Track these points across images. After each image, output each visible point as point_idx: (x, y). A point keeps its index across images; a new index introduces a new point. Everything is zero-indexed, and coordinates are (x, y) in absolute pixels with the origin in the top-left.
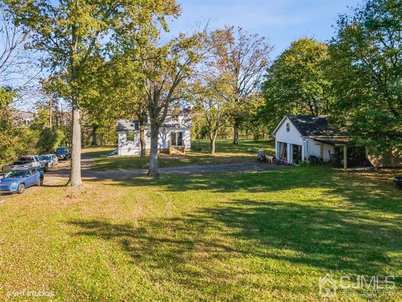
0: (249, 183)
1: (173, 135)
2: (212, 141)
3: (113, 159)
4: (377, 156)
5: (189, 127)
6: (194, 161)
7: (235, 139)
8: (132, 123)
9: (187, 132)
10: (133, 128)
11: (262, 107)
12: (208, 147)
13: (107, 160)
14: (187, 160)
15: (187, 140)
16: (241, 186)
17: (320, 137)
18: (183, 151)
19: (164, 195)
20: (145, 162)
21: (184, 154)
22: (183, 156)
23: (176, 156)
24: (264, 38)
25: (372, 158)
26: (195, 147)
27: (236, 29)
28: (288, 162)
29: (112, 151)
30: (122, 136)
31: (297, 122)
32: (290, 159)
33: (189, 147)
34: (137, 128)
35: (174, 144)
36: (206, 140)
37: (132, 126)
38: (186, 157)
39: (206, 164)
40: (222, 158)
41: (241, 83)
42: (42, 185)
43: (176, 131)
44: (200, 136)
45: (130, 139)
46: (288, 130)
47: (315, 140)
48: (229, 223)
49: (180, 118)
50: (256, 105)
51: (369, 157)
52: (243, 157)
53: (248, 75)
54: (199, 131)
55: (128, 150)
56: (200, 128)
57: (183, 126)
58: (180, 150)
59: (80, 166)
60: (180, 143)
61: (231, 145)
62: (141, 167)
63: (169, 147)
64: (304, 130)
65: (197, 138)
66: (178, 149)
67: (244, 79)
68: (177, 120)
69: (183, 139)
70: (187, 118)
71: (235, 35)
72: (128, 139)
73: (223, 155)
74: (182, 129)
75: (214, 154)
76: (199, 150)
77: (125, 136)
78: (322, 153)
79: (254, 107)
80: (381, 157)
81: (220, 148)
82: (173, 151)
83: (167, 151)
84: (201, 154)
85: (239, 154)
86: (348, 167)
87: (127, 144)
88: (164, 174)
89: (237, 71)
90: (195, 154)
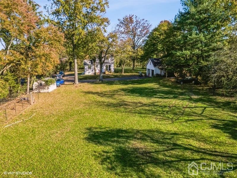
0: (133, 83)
1: (107, 66)
2: (122, 69)
3: (83, 76)
4: (177, 74)
5: (113, 63)
6: (116, 76)
7: (133, 68)
8: (89, 62)
9: (112, 65)
10: (90, 64)
11: (142, 55)
12: (121, 71)
13: (81, 77)
14: (113, 76)
15: (112, 68)
16: (130, 83)
17: (160, 67)
18: (111, 73)
19: (106, 86)
20: (97, 77)
21: (111, 74)
22: (111, 75)
23: (108, 75)
24: (147, 21)
25: (176, 74)
26: (116, 71)
27: (134, 17)
28: (150, 76)
29: (82, 73)
30: (86, 67)
31: (154, 61)
32: (151, 75)
33: (113, 71)
34: (92, 63)
35: (107, 70)
36: (120, 68)
37: (90, 63)
38: (112, 75)
39: (120, 78)
40: (126, 75)
41: (136, 42)
42: (64, 84)
43: (108, 65)
44: (119, 65)
45: (90, 68)
46: (150, 64)
47: (158, 68)
48: (124, 91)
49: (109, 59)
50: (140, 54)
51: (175, 74)
52: (135, 75)
53: (139, 38)
54: (118, 63)
55: (89, 73)
56: (118, 62)
57: (111, 63)
58: (110, 72)
59: (77, 77)
60: (110, 69)
61: (131, 70)
62: (96, 79)
63: (105, 71)
64: (155, 65)
65: (117, 67)
66: (109, 72)
67: (138, 40)
68: (108, 60)
69: (111, 68)
70: (112, 59)
71: (134, 19)
72: (89, 68)
73: (127, 74)
74: (110, 64)
75: (123, 74)
76: (117, 72)
77: (87, 67)
78: (161, 73)
79: (139, 55)
80: (179, 74)
81: (126, 71)
82: (107, 73)
83: (104, 73)
84: (118, 74)
85: (133, 74)
86: (167, 77)
87: (88, 70)
88: (105, 81)
89: (134, 36)
90: (116, 74)
